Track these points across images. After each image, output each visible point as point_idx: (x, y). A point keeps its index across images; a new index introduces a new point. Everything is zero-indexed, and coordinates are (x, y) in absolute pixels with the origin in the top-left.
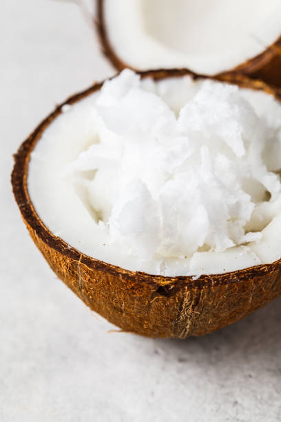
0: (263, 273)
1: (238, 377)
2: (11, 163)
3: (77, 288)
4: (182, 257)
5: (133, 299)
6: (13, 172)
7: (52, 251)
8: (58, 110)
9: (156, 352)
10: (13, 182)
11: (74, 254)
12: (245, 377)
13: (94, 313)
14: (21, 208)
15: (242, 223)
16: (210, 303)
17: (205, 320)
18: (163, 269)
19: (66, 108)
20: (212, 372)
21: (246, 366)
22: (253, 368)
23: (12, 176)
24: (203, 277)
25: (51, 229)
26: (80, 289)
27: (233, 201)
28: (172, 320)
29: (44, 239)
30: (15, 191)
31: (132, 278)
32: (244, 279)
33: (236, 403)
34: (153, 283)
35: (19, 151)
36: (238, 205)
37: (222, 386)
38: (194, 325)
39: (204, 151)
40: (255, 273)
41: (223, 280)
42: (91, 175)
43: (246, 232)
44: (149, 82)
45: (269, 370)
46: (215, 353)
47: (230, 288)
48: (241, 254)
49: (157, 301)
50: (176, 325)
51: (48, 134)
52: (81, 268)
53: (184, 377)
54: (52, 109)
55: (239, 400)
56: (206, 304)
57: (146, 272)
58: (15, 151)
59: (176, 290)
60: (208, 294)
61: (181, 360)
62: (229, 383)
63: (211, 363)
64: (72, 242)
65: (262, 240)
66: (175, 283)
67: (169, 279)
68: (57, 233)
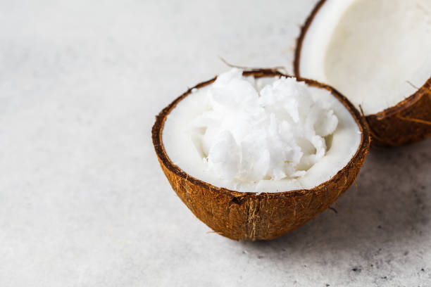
0: (302, 194)
1: (297, 266)
2: (154, 121)
3: (186, 200)
4: (252, 182)
5: (218, 205)
6: (154, 126)
7: (171, 173)
8: (189, 91)
9: (244, 253)
10: (153, 132)
11: (183, 175)
12: (302, 266)
13: (198, 220)
14: (155, 147)
15: (294, 164)
16: (267, 211)
17: (265, 224)
18: (238, 187)
19: (194, 90)
20: (280, 264)
21: (302, 261)
22: (307, 262)
23: (153, 128)
24: (262, 194)
25: (172, 161)
26: (188, 199)
27: (289, 149)
28: (243, 223)
29: (166, 165)
30: (153, 137)
31: (218, 192)
32: (289, 197)
33: (296, 282)
34: (230, 195)
35: (160, 114)
36: (292, 152)
37: (287, 272)
38: (257, 227)
39: (272, 116)
40: (297, 194)
41: (276, 196)
42: (203, 130)
43: (297, 171)
44: (251, 78)
45: (318, 262)
46: (282, 252)
47: (279, 201)
48: (290, 182)
49: (233, 207)
50: (247, 226)
51: (180, 105)
52: (188, 184)
53: (262, 267)
54: (185, 90)
55: (297, 280)
56: (264, 212)
57: (227, 188)
58: (158, 114)
59: (244, 200)
60: (265, 205)
61: (259, 257)
62: (291, 270)
63: (279, 259)
64: (184, 168)
65: (306, 175)
66: (245, 196)
67: (241, 193)
68: (175, 163)
